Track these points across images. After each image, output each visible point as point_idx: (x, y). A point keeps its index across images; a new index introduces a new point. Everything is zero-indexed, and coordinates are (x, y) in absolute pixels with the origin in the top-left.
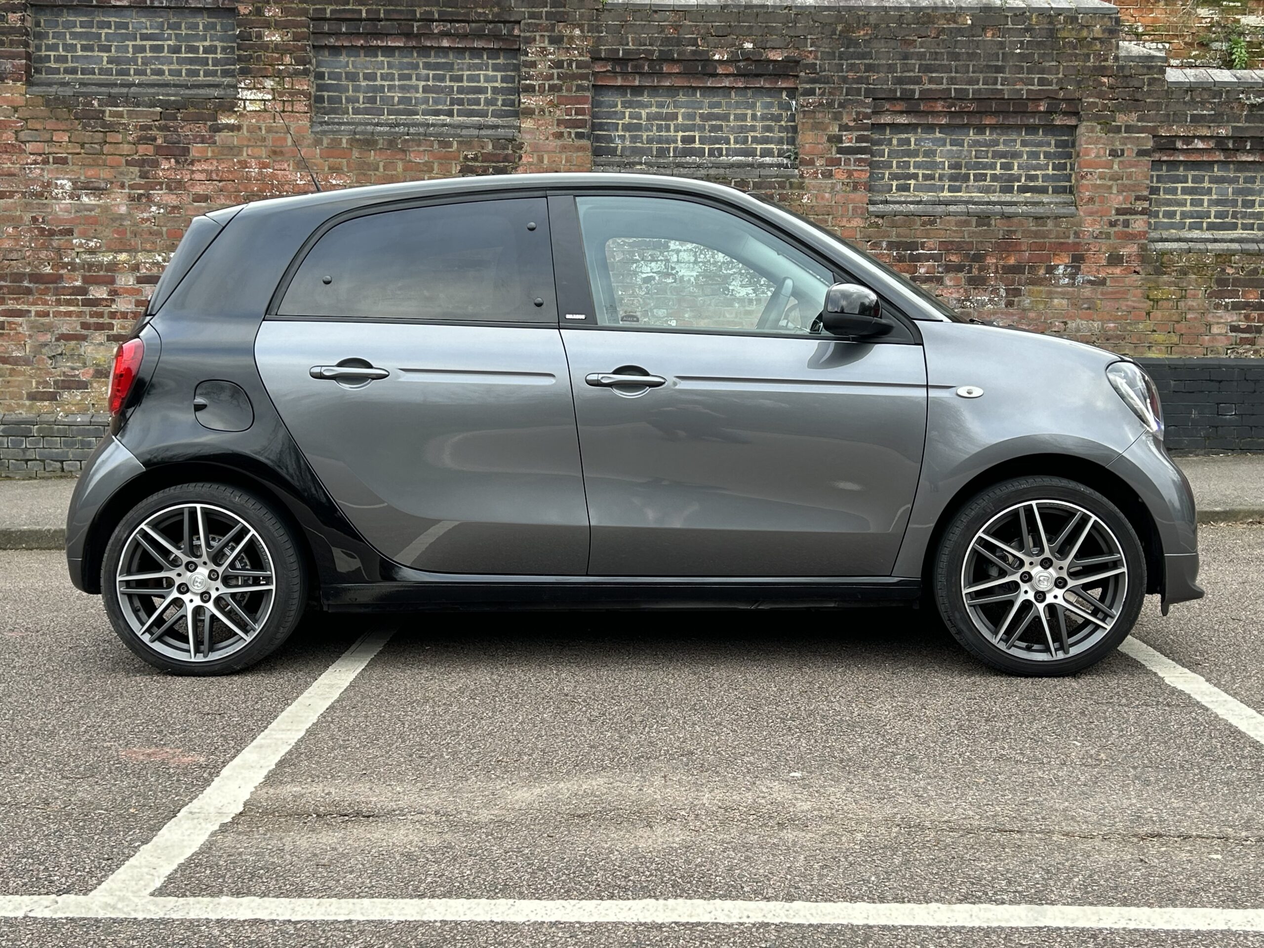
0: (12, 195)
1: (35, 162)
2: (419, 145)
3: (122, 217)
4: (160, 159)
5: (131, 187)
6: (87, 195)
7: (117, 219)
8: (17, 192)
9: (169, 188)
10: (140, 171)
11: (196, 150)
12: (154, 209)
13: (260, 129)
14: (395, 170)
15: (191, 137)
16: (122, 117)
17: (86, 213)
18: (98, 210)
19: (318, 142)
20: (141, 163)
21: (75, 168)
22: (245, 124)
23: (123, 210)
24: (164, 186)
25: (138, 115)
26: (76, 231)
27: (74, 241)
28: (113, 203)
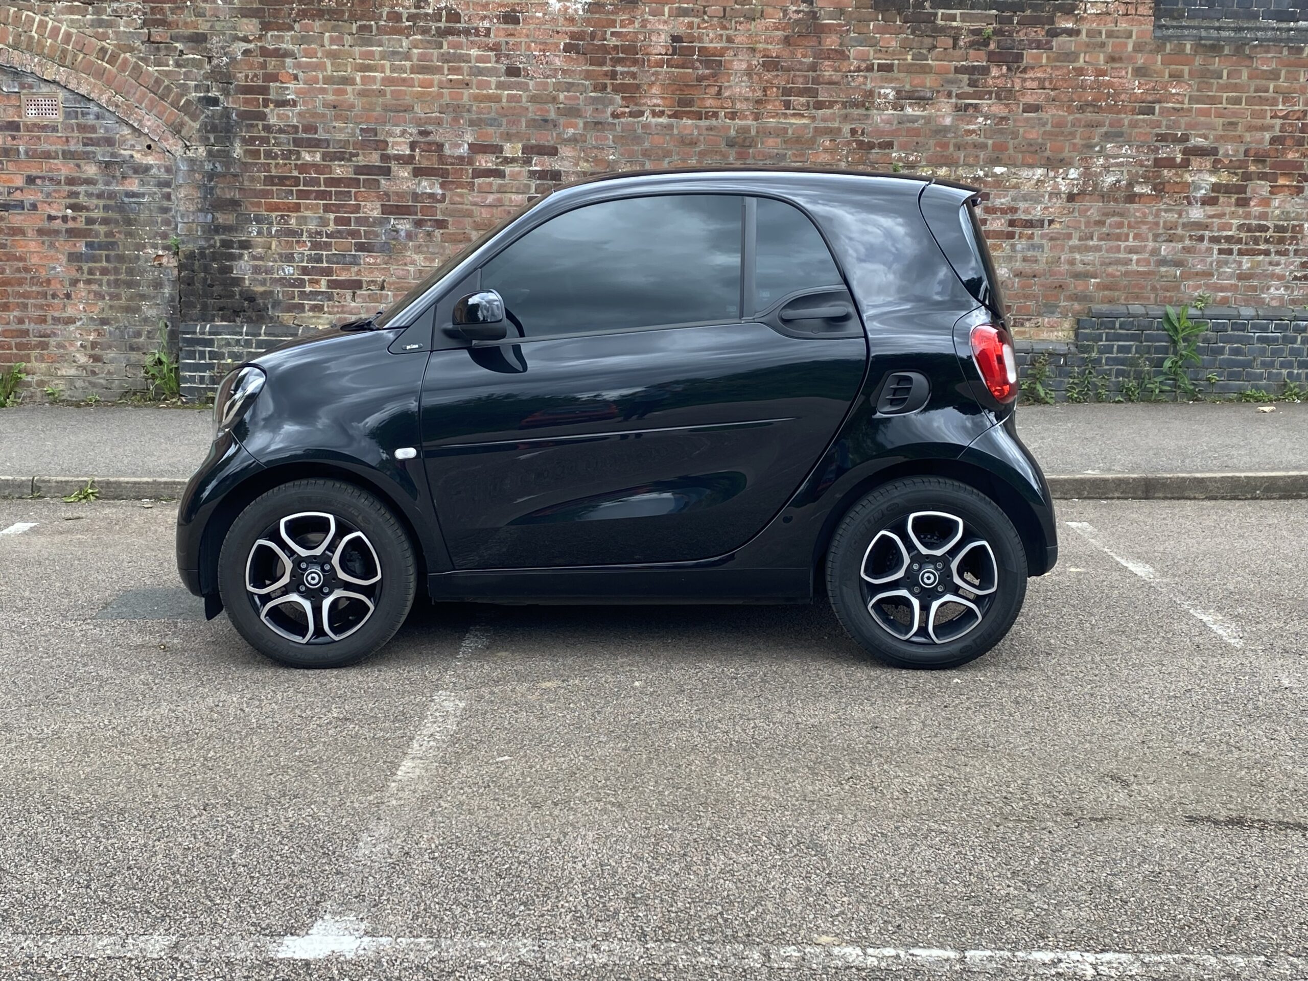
0: (831, 105)
1: (858, 70)
2: (1267, 52)
3: (945, 130)
4: (992, 65)
5: (958, 96)
6: (911, 105)
7: (940, 131)
8: (836, 102)
9: (998, 98)
10: (969, 79)
11: (1029, 56)
12: (981, 120)
13: (1100, 33)
14: (1240, 78)
15: (1026, 42)
16: (955, 21)
17: (909, 125)
18: (922, 122)
19: (1159, 49)
20: (971, 70)
21: (902, 75)
22: (1084, 28)
23: (948, 121)
24: (994, 95)
25: (972, 18)
26: (895, 143)
27: (894, 155)
28: (939, 113)
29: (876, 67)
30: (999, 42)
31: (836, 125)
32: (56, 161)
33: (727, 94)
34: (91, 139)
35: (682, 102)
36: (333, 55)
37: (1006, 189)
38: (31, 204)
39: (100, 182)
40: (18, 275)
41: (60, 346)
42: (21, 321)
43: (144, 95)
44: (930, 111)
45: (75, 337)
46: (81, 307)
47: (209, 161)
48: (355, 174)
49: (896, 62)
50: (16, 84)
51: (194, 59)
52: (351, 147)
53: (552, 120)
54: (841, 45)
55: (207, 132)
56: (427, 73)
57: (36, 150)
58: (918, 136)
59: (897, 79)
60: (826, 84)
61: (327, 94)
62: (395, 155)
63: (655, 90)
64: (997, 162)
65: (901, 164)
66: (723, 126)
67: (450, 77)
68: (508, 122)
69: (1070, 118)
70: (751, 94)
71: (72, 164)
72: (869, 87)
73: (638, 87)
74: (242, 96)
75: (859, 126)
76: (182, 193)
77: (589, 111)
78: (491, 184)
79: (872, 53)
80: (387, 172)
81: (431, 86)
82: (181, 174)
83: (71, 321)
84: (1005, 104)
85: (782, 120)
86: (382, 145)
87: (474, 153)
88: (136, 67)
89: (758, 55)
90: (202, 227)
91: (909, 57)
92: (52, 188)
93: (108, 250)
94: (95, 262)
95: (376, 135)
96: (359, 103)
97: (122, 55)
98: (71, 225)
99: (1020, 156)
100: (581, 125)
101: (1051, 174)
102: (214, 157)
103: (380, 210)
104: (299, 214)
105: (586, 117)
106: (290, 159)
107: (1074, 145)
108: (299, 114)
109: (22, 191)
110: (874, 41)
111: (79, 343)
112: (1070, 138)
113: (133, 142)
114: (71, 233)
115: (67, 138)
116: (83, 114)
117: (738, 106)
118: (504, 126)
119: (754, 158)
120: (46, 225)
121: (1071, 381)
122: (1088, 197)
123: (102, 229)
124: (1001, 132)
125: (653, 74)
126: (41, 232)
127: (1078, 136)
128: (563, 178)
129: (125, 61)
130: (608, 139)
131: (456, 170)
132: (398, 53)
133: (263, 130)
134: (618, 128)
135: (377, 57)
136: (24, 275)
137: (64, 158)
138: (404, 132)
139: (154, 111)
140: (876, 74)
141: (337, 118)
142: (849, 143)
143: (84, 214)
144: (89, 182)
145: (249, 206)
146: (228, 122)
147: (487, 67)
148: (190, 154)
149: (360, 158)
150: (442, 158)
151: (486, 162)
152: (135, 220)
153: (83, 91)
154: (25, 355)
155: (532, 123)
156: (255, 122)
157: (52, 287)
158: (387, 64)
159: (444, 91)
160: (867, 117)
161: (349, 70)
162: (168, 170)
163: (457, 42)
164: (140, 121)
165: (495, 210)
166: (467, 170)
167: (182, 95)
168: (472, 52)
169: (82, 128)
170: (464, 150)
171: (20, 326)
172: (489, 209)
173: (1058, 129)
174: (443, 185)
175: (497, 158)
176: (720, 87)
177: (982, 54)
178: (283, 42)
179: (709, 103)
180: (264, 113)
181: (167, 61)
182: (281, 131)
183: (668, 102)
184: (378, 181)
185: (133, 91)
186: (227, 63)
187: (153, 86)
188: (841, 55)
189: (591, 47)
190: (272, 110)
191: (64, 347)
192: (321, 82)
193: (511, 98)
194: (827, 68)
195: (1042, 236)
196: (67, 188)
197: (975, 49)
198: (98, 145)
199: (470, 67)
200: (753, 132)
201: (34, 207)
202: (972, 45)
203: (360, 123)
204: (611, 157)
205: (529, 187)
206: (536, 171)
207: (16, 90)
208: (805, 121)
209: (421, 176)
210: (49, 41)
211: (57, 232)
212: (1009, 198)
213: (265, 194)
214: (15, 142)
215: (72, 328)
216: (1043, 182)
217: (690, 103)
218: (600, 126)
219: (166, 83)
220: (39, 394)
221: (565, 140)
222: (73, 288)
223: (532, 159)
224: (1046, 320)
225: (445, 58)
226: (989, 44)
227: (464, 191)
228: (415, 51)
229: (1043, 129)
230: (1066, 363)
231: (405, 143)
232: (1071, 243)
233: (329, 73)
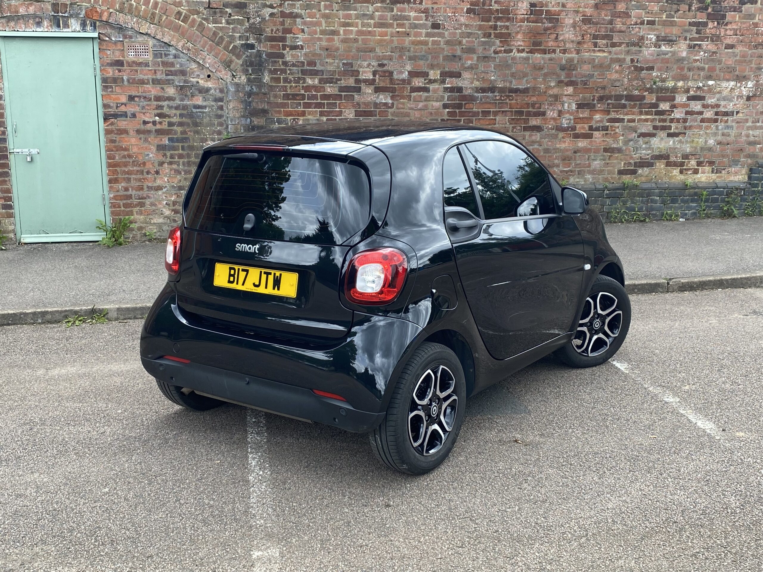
29: (646, 22)
30: (713, 7)
31: (623, 56)
32: (148, 86)
33: (561, 39)
34: (171, 71)
35: (535, 44)
36: (326, 16)
37: (714, 94)
38: (132, 114)
39: (177, 99)
40: (124, 160)
41: (152, 204)
42: (126, 189)
43: (206, 43)
44: (675, 48)
45: (163, 198)
46: (166, 179)
47: (248, 85)
48: (339, 92)
49: (657, 19)
50: (121, 36)
51: (238, 19)
52: (337, 75)
53: (459, 56)
54: (627, 9)
55: (247, 66)
56: (384, 28)
57: (134, 79)
58: (668, 62)
59: (657, 29)
60: (618, 32)
61: (322, 41)
62: (364, 79)
63: (520, 36)
64: (710, 78)
65: (658, 80)
66: (558, 58)
67: (397, 30)
68: (432, 57)
69: (750, 52)
70: (575, 39)
71: (158, 87)
72: (641, 34)
73: (509, 34)
74: (269, 43)
75: (635, 57)
76: (231, 105)
77: (480, 49)
78: (421, 96)
79: (644, 14)
80: (358, 90)
81: (386, 36)
82: (230, 93)
83: (159, 188)
84: (715, 44)
85: (592, 54)
86: (355, 73)
87: (411, 77)
88: (201, 24)
89: (580, 15)
90: (244, 127)
91: (664, 16)
92: (145, 103)
93: (183, 142)
94: (175, 151)
95: (352, 67)
96: (342, 47)
97: (192, 17)
98: (158, 127)
99: (722, 74)
100: (475, 58)
101: (739, 85)
102: (252, 82)
103: (354, 114)
104: (305, 118)
105: (478, 54)
106: (299, 83)
107: (751, 68)
108: (305, 54)
109: (126, 105)
110: (645, 7)
111: (165, 202)
112: (749, 64)
113: (198, 73)
114: (159, 132)
115: (155, 71)
116: (166, 55)
117: (567, 46)
118: (430, 60)
119: (576, 76)
120: (142, 127)
121: (748, 204)
122: (757, 98)
123: (179, 129)
124: (713, 60)
125: (518, 27)
126: (138, 132)
127: (753, 63)
128: (464, 91)
129: (194, 20)
130: (491, 67)
131: (401, 88)
132: (366, 15)
133: (283, 64)
134: (497, 60)
135: (353, 17)
136: (128, 160)
137: (153, 84)
138: (369, 65)
139: (213, 53)
140: (646, 26)
141: (328, 56)
142: (629, 67)
143: (167, 120)
144: (170, 99)
145: (273, 113)
146: (260, 60)
147: (420, 23)
148: (236, 80)
149: (342, 82)
150: (392, 81)
151: (418, 82)
152: (200, 123)
153: (166, 40)
154: (129, 211)
155: (446, 58)
156: (277, 60)
157: (146, 167)
158: (359, 22)
159: (394, 38)
160: (640, 51)
161: (336, 26)
162: (221, 91)
163: (402, 8)
164: (204, 59)
165: (423, 112)
166: (407, 88)
167: (231, 43)
168: (411, 14)
169: (164, 64)
170: (405, 75)
171: (126, 193)
172: (419, 112)
173: (743, 59)
174: (392, 98)
175: (425, 80)
176: (557, 34)
177: (704, 15)
178: (295, 8)
179: (551, 43)
180: (283, 53)
181: (221, 20)
182: (294, 65)
183: (527, 44)
184: (353, 96)
185: (199, 40)
186: (260, 22)
187: (212, 37)
188: (626, 15)
189: (483, 10)
190: (288, 52)
191: (155, 205)
192: (318, 33)
193: (434, 42)
194: (618, 23)
195: (733, 121)
196: (155, 103)
197: (701, 12)
198: (176, 75)
199: (410, 24)
200: (576, 62)
201: (134, 115)
202: (699, 9)
203: (342, 60)
204: (492, 78)
205: (443, 97)
206: (448, 88)
207: (121, 39)
208: (605, 54)
209: (379, 92)
210: (143, 7)
211: (149, 132)
212: (716, 99)
213: (284, 105)
214: (120, 74)
215: (160, 193)
216: (734, 89)
217: (539, 44)
218: (487, 59)
219: (220, 35)
220: (139, 236)
221: (466, 68)
222: (161, 167)
223: (446, 80)
224: (733, 169)
225: (395, 18)
226: (708, 9)
227: (404, 101)
228: (377, 13)
229: (735, 58)
230: (744, 193)
231: (370, 71)
232: (747, 125)
233: (324, 28)
